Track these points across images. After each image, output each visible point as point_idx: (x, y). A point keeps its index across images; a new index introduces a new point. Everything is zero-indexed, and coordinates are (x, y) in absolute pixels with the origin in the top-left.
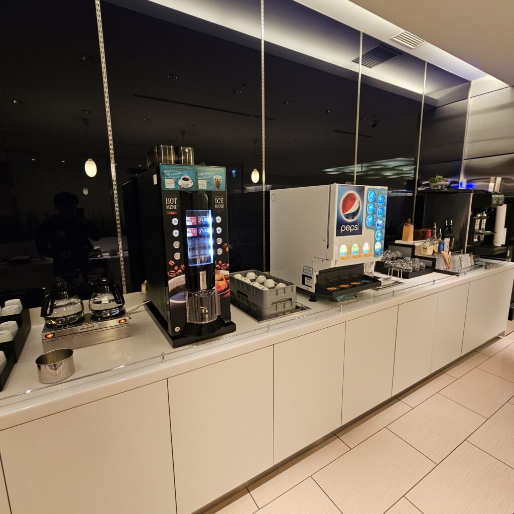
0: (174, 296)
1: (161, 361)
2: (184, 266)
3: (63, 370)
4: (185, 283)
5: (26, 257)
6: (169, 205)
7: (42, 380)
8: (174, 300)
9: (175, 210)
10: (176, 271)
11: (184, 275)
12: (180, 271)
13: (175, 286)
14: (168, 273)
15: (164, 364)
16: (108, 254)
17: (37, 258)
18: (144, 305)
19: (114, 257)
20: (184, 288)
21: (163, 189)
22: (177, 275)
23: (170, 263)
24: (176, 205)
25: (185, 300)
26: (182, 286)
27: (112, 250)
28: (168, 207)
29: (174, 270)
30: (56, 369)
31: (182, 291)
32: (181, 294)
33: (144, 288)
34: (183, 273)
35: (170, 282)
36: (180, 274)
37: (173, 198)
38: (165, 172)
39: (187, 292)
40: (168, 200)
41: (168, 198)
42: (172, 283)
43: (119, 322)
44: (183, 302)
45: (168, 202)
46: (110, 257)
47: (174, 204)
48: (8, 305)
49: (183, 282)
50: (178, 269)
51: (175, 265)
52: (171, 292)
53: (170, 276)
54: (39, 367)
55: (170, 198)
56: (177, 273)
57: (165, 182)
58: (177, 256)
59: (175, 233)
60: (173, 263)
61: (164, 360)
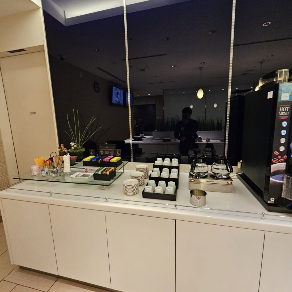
0: (274, 176)
1: (261, 217)
2: (286, 156)
3: (201, 201)
4: (285, 168)
5: (169, 138)
6: (282, 112)
7: (191, 202)
8: (274, 179)
9: (286, 115)
10: (279, 159)
11: (285, 163)
12: (282, 160)
13: (276, 169)
14: (272, 160)
15: (263, 220)
16: (205, 140)
17: (173, 139)
18: (237, 175)
19: (208, 142)
20: (283, 172)
21: (279, 101)
22: (279, 162)
23: (275, 153)
24: (288, 112)
25: (283, 180)
26: (282, 170)
27: (207, 139)
28: (281, 114)
29: (277, 158)
30: (198, 199)
31: (281, 174)
32: (281, 176)
33: (239, 164)
34: (285, 161)
35: (272, 166)
36: (282, 162)
37: (286, 107)
38: (283, 89)
39: (286, 176)
40: (281, 108)
41: (281, 107)
42: (274, 167)
43: (228, 183)
44: (281, 182)
45: (281, 110)
46: (207, 142)
47: (286, 111)
48: (174, 161)
49: (284, 167)
50: (281, 158)
51: (279, 155)
52: (272, 173)
53: (274, 162)
54: (191, 195)
55: (283, 107)
56: (280, 161)
57: (281, 96)
58: (282, 149)
59: (283, 132)
60: (278, 153)
61: (263, 218)
